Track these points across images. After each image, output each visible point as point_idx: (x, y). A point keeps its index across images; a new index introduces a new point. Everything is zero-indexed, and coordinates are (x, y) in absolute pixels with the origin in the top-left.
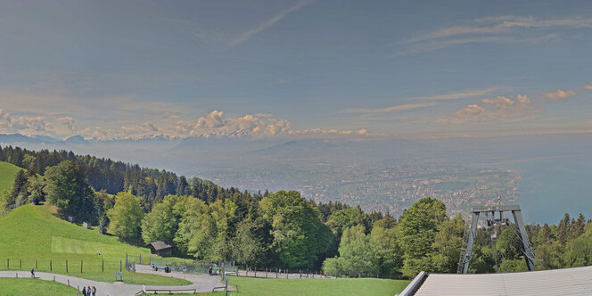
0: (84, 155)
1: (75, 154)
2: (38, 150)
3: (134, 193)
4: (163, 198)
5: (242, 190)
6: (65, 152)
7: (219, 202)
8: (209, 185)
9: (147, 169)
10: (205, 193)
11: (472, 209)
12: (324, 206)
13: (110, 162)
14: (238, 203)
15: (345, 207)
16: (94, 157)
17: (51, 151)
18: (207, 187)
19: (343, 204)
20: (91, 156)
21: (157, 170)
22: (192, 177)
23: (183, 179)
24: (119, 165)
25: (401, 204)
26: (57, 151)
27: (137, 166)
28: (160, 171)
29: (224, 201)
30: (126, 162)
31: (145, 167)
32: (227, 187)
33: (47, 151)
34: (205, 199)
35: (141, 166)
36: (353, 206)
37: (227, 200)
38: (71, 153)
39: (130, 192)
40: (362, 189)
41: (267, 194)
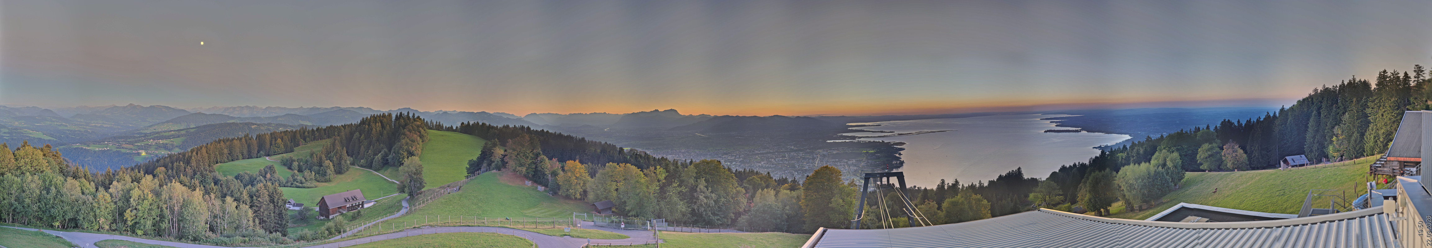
0: (539, 129)
1: (532, 129)
2: (500, 126)
3: (581, 162)
4: (605, 166)
5: (670, 158)
6: (522, 127)
7: (652, 168)
8: (643, 155)
9: (592, 142)
10: (640, 161)
11: (864, 175)
12: (740, 172)
13: (560, 135)
14: (667, 172)
15: (757, 171)
16: (547, 131)
17: (511, 126)
18: (641, 156)
19: (755, 171)
20: (545, 130)
21: (600, 143)
22: (629, 149)
23: (621, 149)
24: (569, 138)
25: (806, 170)
26: (517, 126)
27: (583, 139)
28: (603, 142)
29: (656, 169)
30: (574, 135)
31: (590, 140)
32: (658, 156)
33: (508, 126)
34: (641, 167)
35: (587, 139)
36: (764, 172)
37: (658, 167)
38: (528, 128)
39: (577, 161)
40: (771, 158)
41: (691, 162)
